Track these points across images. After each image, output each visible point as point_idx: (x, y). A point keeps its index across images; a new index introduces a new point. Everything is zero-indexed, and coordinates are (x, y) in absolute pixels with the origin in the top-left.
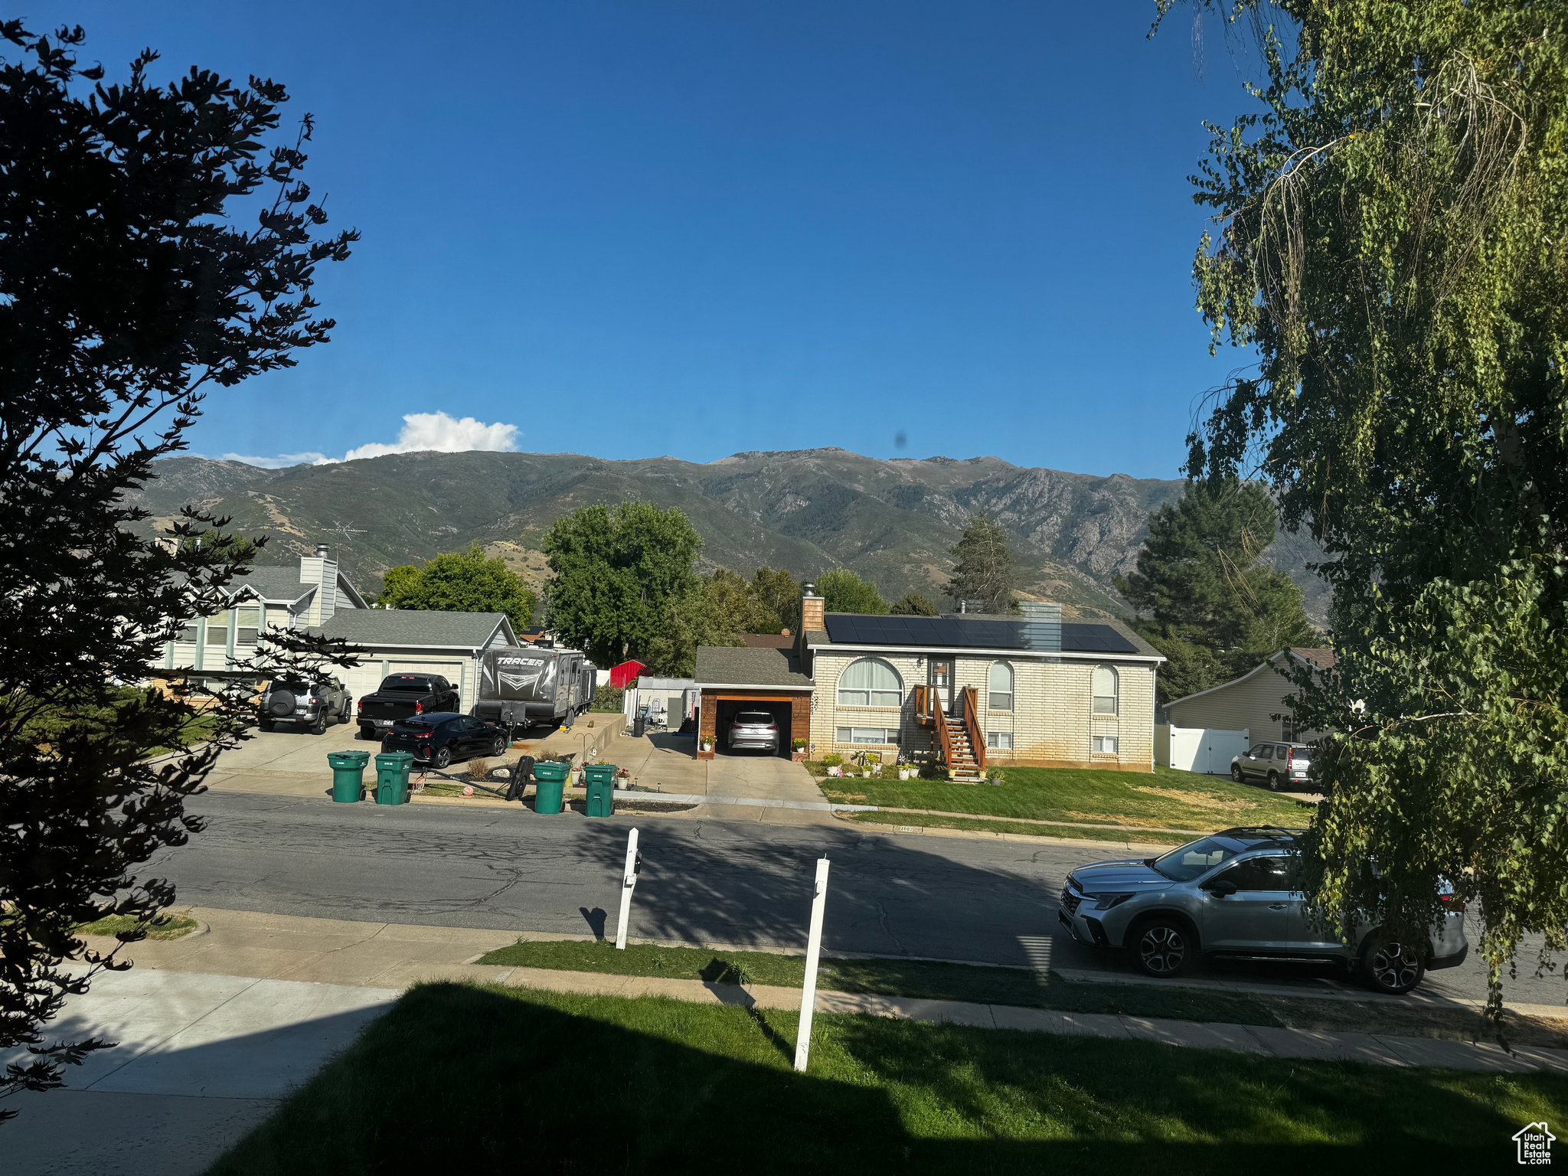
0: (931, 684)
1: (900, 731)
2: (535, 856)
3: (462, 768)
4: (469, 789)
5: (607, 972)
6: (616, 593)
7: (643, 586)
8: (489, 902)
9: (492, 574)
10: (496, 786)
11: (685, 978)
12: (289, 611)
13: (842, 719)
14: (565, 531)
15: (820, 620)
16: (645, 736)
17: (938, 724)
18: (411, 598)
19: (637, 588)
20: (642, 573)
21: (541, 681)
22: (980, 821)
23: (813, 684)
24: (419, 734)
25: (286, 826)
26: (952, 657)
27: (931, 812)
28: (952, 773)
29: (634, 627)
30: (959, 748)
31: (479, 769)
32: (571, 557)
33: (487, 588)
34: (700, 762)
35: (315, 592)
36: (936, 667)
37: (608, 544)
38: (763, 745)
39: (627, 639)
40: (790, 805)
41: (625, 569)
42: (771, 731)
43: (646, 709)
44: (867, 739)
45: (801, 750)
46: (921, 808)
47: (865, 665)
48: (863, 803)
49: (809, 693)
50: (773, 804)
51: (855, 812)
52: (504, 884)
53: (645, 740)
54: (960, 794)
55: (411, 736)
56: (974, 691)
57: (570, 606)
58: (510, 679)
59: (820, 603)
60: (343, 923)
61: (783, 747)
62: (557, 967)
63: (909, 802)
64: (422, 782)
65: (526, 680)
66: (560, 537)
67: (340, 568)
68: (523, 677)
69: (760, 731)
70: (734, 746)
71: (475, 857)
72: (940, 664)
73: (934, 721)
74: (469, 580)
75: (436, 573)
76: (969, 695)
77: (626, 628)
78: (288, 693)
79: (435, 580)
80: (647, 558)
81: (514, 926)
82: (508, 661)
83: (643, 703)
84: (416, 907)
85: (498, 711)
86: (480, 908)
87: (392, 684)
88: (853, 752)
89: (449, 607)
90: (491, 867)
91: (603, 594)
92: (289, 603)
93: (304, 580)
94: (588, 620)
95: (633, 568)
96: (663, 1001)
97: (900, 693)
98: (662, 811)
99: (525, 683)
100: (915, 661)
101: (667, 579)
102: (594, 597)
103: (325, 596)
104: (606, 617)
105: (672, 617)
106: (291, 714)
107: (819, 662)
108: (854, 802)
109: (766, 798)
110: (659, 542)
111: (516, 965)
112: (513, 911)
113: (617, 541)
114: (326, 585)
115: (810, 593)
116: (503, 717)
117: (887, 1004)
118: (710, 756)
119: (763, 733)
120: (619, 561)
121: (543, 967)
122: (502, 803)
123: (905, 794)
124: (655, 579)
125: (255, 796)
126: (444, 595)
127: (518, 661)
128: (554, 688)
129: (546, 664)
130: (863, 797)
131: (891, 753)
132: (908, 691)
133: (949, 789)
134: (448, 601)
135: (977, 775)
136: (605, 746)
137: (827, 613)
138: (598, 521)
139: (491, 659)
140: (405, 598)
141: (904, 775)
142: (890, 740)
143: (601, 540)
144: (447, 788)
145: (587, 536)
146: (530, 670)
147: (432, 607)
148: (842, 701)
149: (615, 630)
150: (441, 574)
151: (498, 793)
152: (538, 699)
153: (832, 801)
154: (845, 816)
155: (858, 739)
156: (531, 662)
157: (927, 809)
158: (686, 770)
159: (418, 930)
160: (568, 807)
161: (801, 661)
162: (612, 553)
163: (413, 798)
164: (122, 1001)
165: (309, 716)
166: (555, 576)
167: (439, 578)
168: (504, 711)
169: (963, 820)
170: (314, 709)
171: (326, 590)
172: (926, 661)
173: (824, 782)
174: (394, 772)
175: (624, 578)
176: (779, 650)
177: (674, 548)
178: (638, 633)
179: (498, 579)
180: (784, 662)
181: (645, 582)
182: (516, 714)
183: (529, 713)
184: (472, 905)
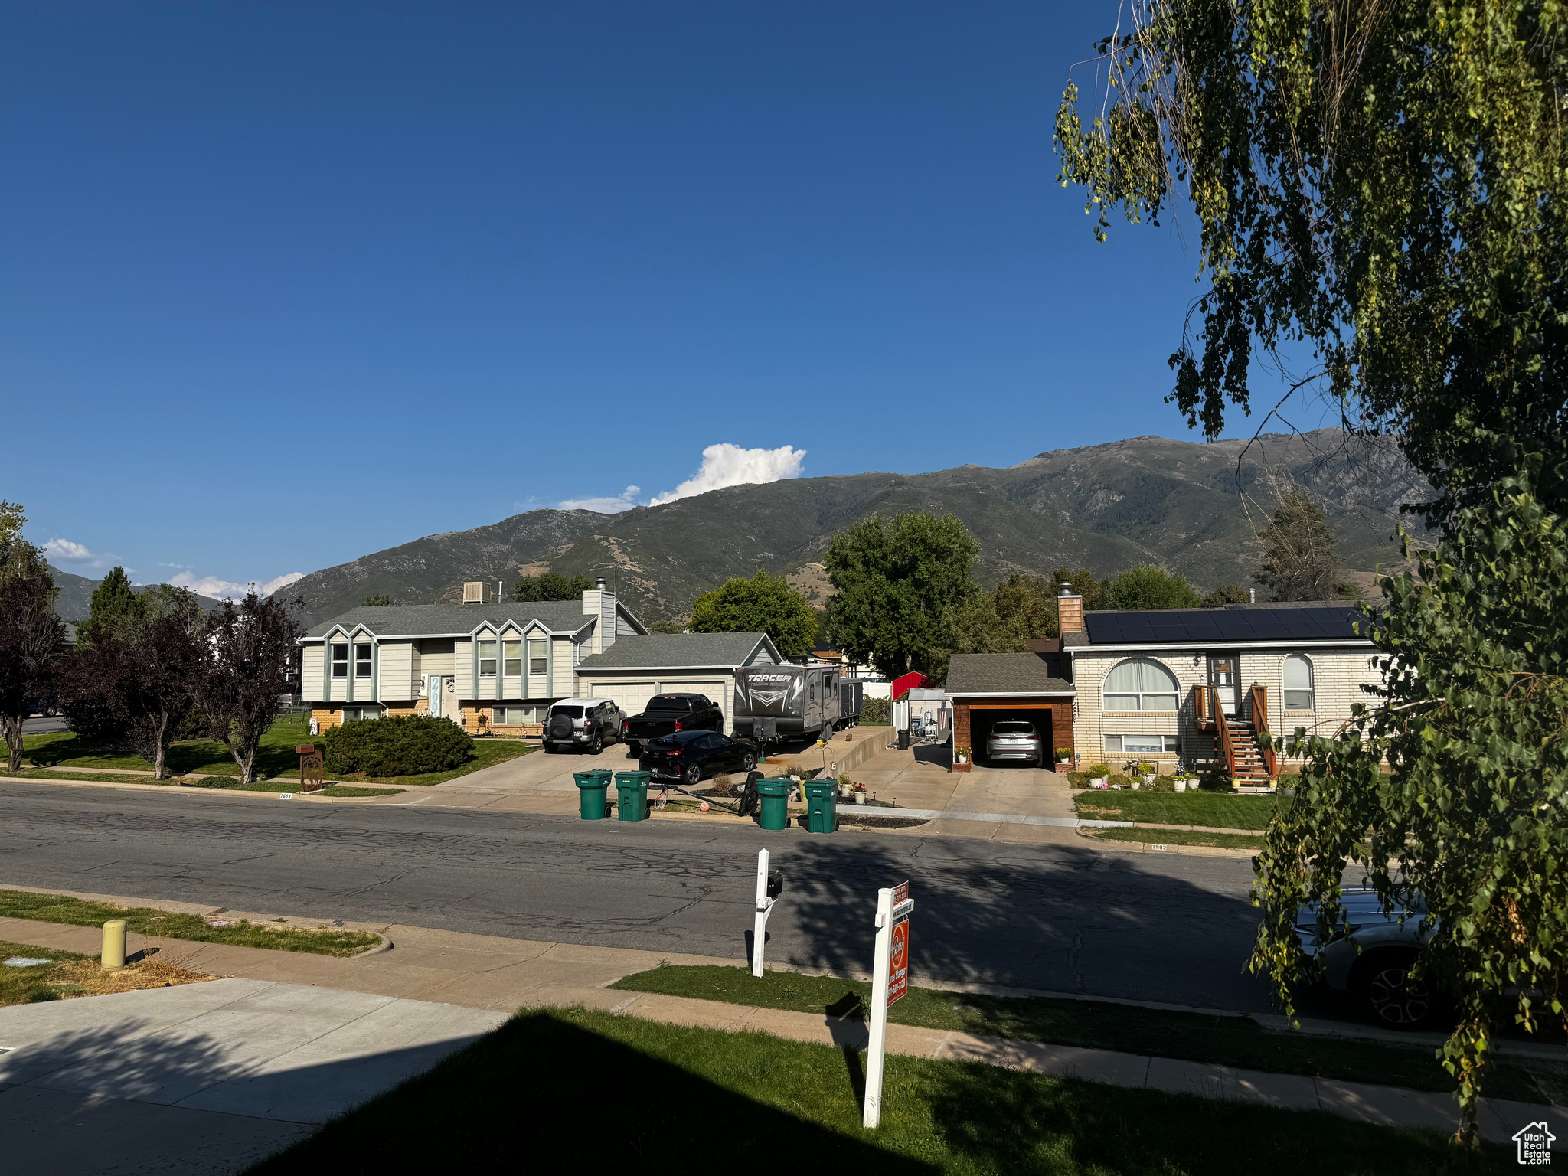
0: (1213, 686)
1: (1178, 738)
2: (734, 874)
3: (708, 784)
4: (705, 805)
5: (733, 1002)
6: (894, 604)
7: (921, 596)
8: (662, 923)
9: (776, 594)
10: (729, 801)
11: (810, 1012)
12: (572, 641)
13: (1110, 726)
14: (842, 547)
15: (1078, 620)
16: (910, 749)
17: (1219, 728)
18: (706, 623)
19: (915, 599)
20: (919, 584)
21: (790, 696)
22: (1251, 837)
23: (1074, 689)
24: (670, 751)
25: (522, 844)
26: (1236, 653)
27: (1196, 828)
28: (1237, 783)
29: (914, 638)
30: (1245, 756)
31: (723, 785)
32: (850, 572)
33: (771, 608)
34: (955, 774)
35: (595, 622)
36: (1217, 665)
37: (885, 557)
38: (1024, 756)
39: (909, 650)
40: (1033, 820)
41: (902, 581)
42: (1032, 741)
43: (918, 721)
44: (1141, 748)
45: (1065, 761)
46: (1185, 824)
47: (1133, 667)
48: (1116, 818)
49: (1070, 699)
50: (1013, 819)
51: (1103, 829)
52: (688, 902)
53: (910, 753)
54: (1238, 808)
55: (663, 754)
56: (1262, 690)
57: (851, 621)
58: (760, 696)
59: (1077, 602)
60: (516, 942)
61: (1046, 758)
62: (686, 995)
63: (1172, 817)
64: (664, 798)
65: (774, 696)
66: (838, 554)
67: (618, 597)
68: (773, 693)
69: (1020, 741)
70: (993, 758)
71: (675, 874)
72: (1221, 662)
73: (1215, 725)
74: (755, 602)
75: (726, 597)
76: (1259, 692)
77: (906, 639)
78: (566, 717)
79: (726, 604)
80: (922, 567)
81: (673, 948)
82: (757, 678)
83: (915, 715)
84: (590, 926)
85: (751, 725)
86: (653, 928)
87: (657, 704)
88: (1124, 762)
89: (739, 629)
90: (684, 885)
91: (881, 607)
92: (571, 633)
93: (586, 611)
94: (869, 633)
95: (910, 580)
96: (761, 1038)
97: (1176, 696)
98: (891, 827)
99: (774, 699)
100: (1190, 659)
101: (945, 588)
102: (872, 610)
103: (605, 625)
104: (886, 629)
105: (948, 626)
106: (570, 736)
107: (1079, 666)
108: (1106, 818)
109: (1007, 813)
110: (934, 551)
111: (645, 990)
112: (681, 932)
113: (894, 553)
114: (605, 615)
115: (1067, 592)
116: (756, 734)
117: (1022, 1056)
118: (967, 768)
119: (1025, 743)
120: (896, 574)
121: (671, 994)
122: (734, 819)
123: (1169, 808)
124: (933, 589)
125: (515, 815)
126: (734, 618)
127: (767, 677)
128: (802, 703)
129: (793, 680)
130: (1119, 811)
131: (1170, 762)
132: (1184, 694)
133: (1227, 802)
134: (738, 623)
135: (1267, 784)
136: (864, 759)
137: (1088, 612)
138: (873, 535)
139: (742, 677)
140: (701, 623)
141: (1180, 786)
142: (1168, 748)
143: (878, 553)
144: (688, 804)
145: (864, 551)
146: (779, 687)
147: (725, 629)
148: (1110, 706)
149: (895, 642)
150: (730, 598)
151: (731, 809)
152: (788, 714)
153: (1081, 816)
154: (1089, 833)
155: (1131, 748)
156: (779, 678)
157: (1192, 825)
158: (935, 784)
159: (582, 950)
160: (794, 822)
161: (1060, 667)
162: (889, 565)
163: (653, 814)
164: (266, 1017)
165: (585, 737)
166: (836, 592)
167: (729, 602)
168: (755, 727)
169: (1231, 836)
170: (589, 731)
171: (605, 620)
172: (1204, 659)
173: (1081, 795)
174: (632, 790)
175: (901, 590)
176: (1037, 654)
177: (952, 554)
178: (919, 644)
179: (782, 599)
180: (1043, 666)
181: (923, 592)
182: (767, 731)
183: (780, 728)
184: (646, 924)
